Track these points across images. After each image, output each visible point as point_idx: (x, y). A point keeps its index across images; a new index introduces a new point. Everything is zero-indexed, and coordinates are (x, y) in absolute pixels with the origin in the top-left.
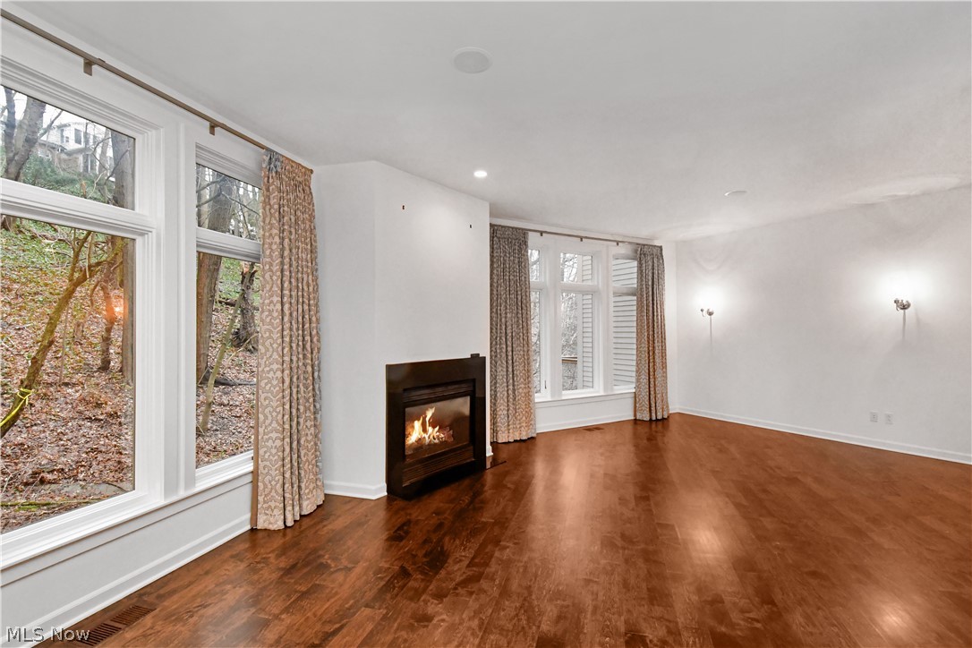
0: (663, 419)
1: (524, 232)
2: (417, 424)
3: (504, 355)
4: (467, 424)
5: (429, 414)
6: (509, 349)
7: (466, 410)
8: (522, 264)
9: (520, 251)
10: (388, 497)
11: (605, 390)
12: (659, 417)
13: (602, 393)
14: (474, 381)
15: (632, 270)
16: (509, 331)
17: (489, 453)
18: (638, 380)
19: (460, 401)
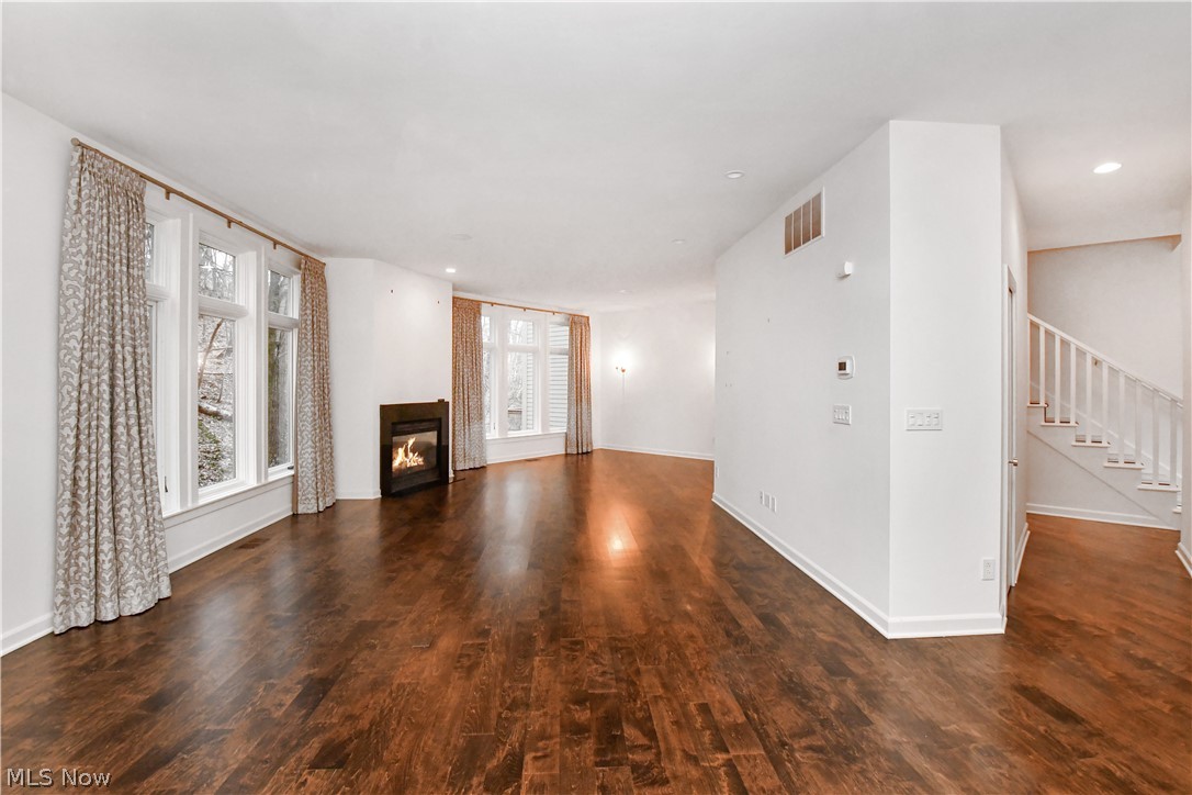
0: (588, 453)
1: (478, 304)
2: (401, 451)
3: (461, 402)
4: (435, 451)
5: (411, 442)
6: (466, 397)
7: (434, 441)
8: (477, 331)
9: (475, 320)
10: (382, 498)
11: (543, 430)
12: (585, 451)
13: (540, 433)
14: (440, 420)
15: (564, 333)
16: (465, 383)
17: (451, 475)
18: (569, 423)
19: (429, 434)
